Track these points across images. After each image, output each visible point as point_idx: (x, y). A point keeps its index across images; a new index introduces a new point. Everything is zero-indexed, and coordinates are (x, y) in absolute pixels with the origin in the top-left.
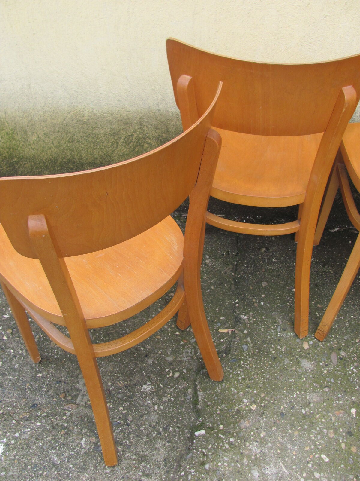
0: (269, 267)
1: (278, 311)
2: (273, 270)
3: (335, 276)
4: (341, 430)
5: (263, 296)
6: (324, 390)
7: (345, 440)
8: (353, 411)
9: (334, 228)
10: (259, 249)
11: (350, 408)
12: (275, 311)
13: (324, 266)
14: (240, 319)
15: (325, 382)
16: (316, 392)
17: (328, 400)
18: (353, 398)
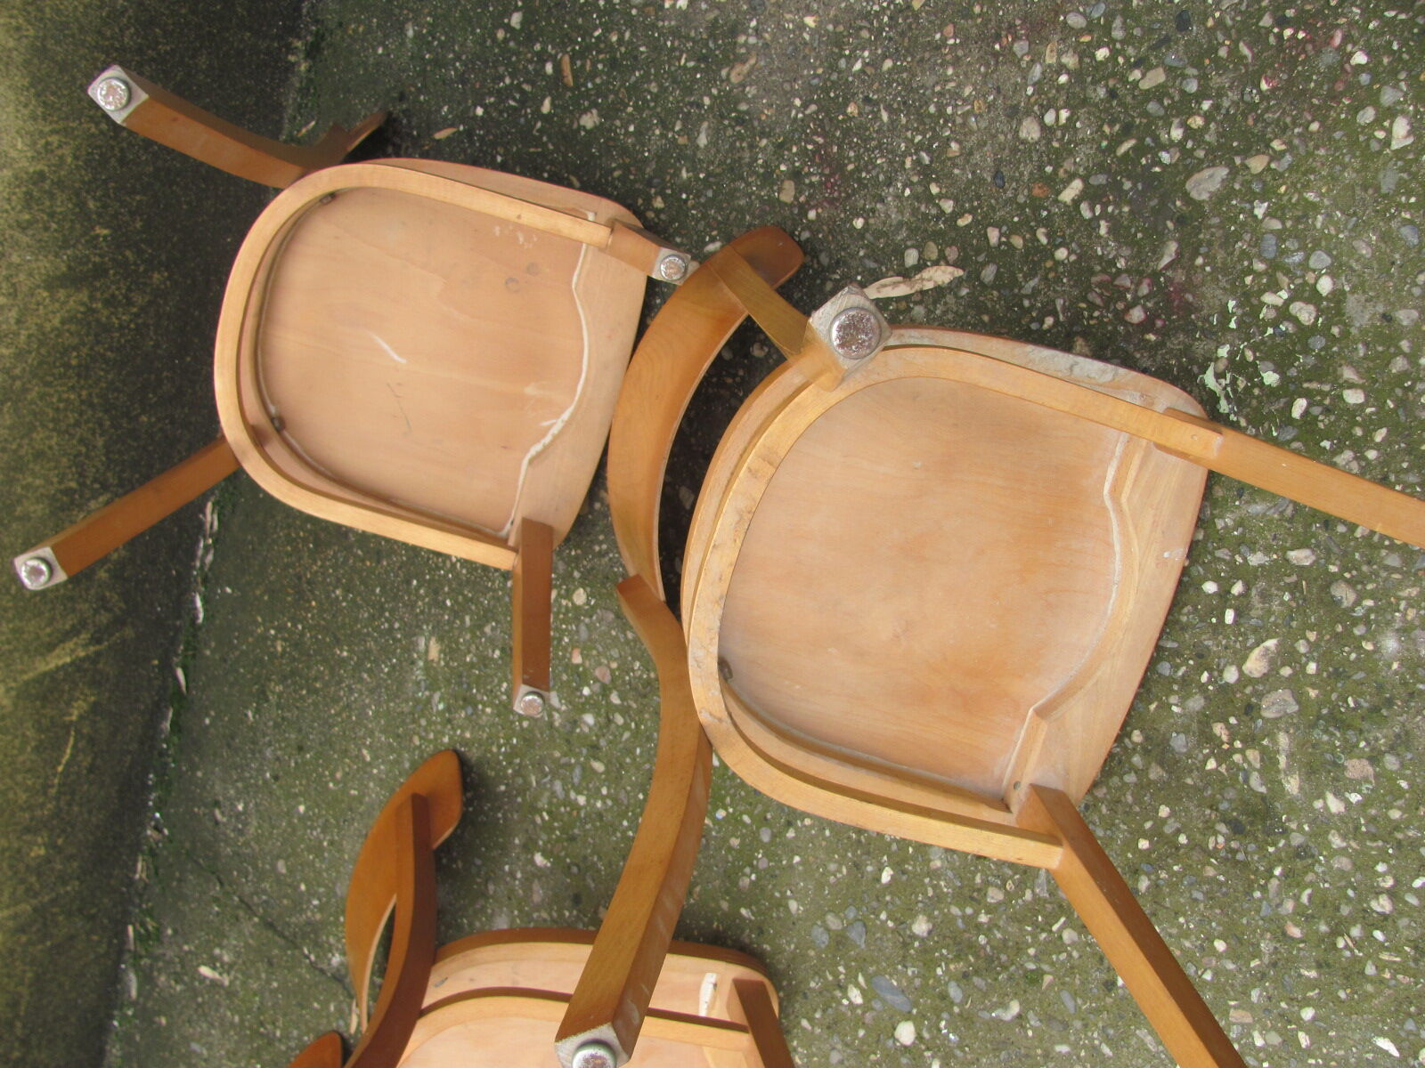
0: (252, 830)
1: (336, 878)
2: (260, 827)
3: (288, 687)
4: (567, 914)
5: (303, 887)
6: (491, 892)
7: (586, 920)
8: (539, 859)
9: (196, 609)
10: (217, 823)
11: (532, 862)
12: (334, 884)
13: (267, 700)
14: (338, 970)
15: (479, 880)
16: (492, 915)
17: (510, 898)
18: (517, 841)
